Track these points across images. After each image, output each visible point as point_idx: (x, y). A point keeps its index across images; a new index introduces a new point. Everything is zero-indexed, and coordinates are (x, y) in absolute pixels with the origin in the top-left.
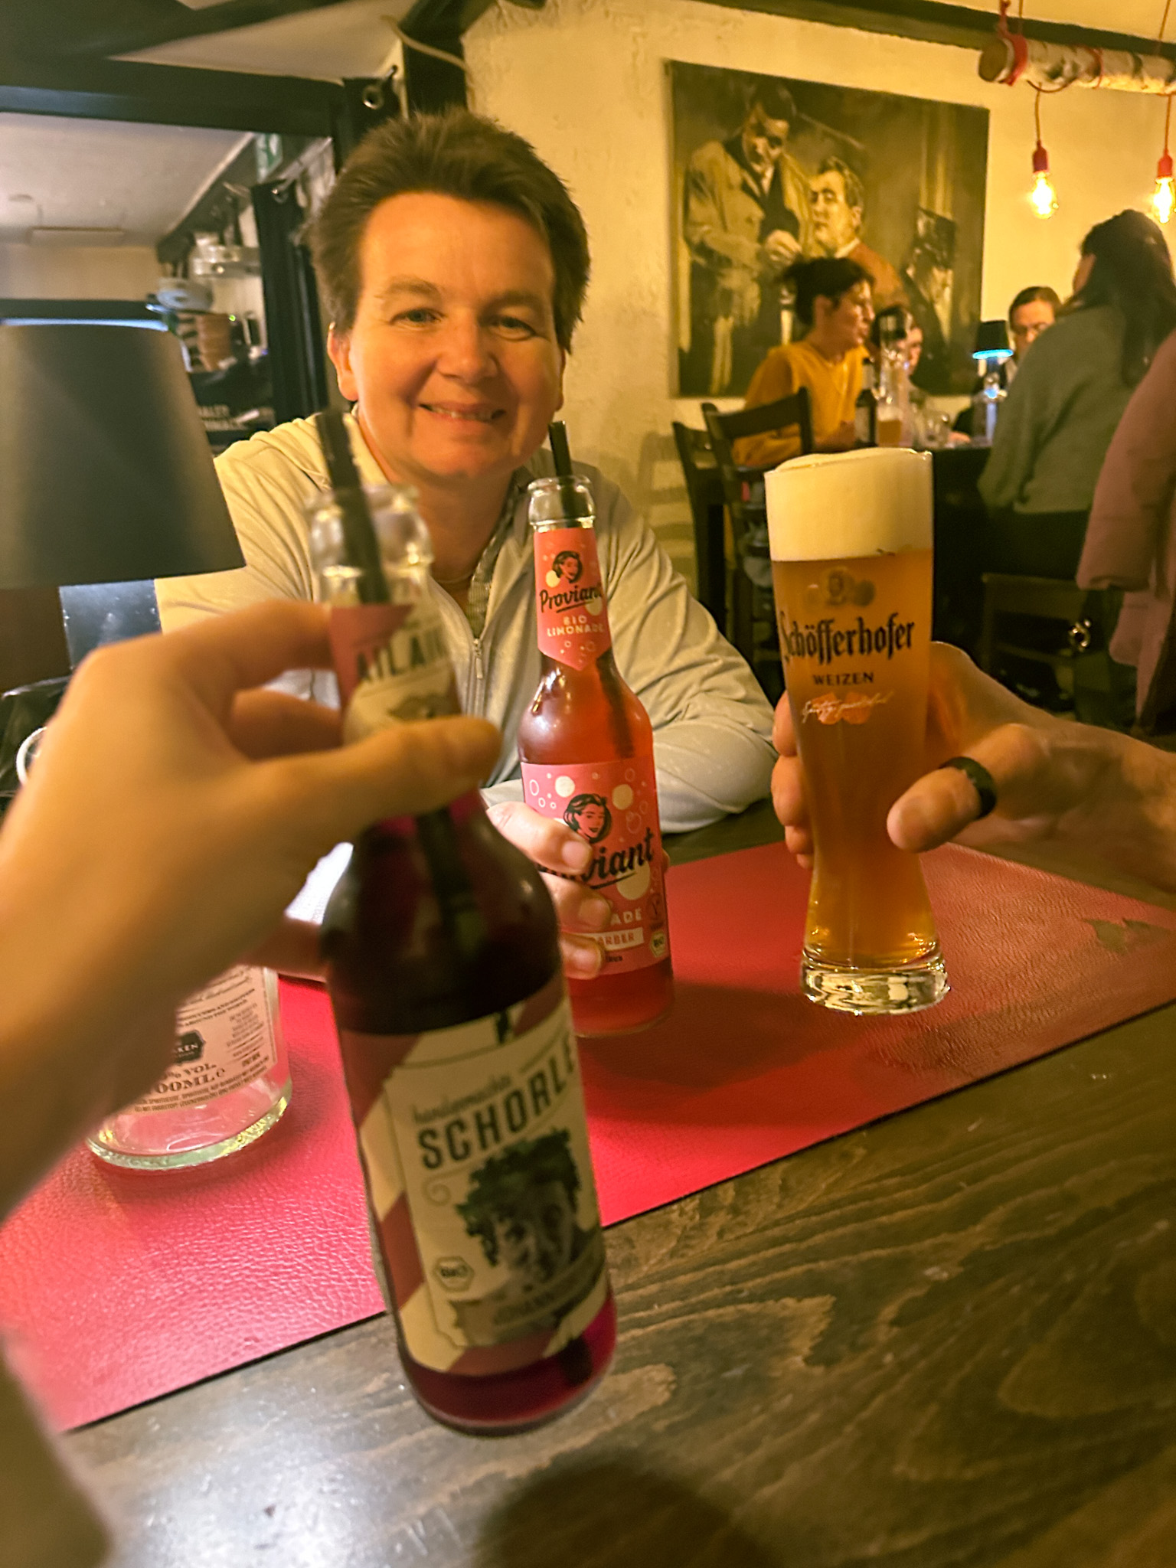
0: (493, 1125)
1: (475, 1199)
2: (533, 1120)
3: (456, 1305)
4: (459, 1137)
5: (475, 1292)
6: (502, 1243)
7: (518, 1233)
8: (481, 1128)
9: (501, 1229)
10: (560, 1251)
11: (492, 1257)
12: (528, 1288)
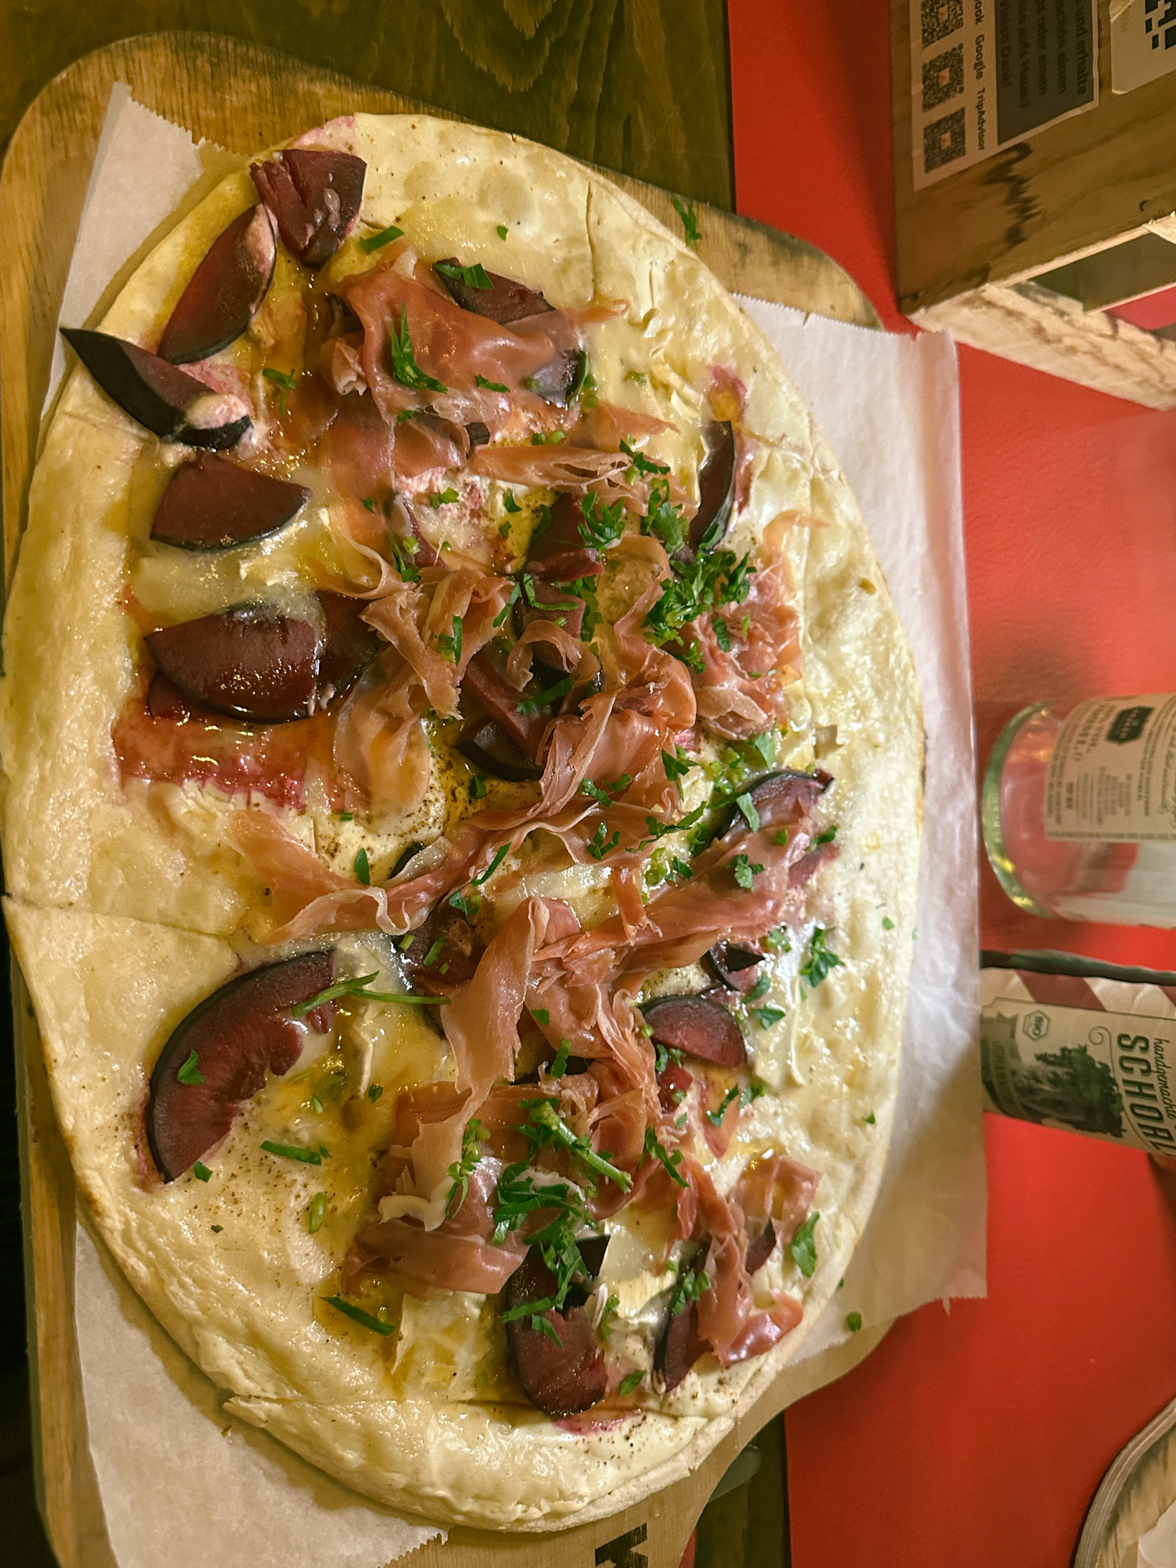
0: (1141, 1095)
1: (1089, 1062)
2: (1134, 1120)
3: (1013, 1021)
4: (1137, 1067)
5: (1021, 1038)
6: (1051, 1068)
7: (1055, 1081)
8: (1140, 1085)
9: (1060, 1071)
10: (1034, 1101)
11: (1042, 1058)
12: (1014, 1073)
